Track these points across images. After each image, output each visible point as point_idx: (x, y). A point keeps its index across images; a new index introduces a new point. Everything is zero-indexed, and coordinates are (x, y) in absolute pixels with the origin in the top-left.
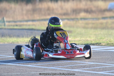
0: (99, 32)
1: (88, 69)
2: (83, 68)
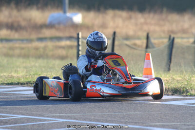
0: (33, 64)
1: (12, 127)
2: (4, 125)
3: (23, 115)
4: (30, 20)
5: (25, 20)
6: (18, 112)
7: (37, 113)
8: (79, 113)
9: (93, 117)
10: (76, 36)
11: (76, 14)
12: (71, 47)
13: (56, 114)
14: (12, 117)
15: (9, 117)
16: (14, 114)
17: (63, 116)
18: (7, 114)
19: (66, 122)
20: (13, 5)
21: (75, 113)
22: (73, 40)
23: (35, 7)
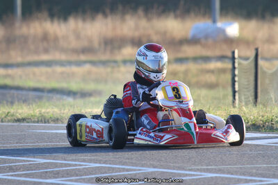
3: (154, 167)
4: (165, 33)
5: (157, 33)
6: (148, 163)
7: (175, 164)
8: (236, 164)
9: (254, 171)
10: (230, 54)
11: (231, 24)
12: (223, 71)
13: (202, 165)
14: (140, 170)
15: (135, 170)
16: (142, 166)
17: (213, 169)
18: (133, 166)
19: (216, 177)
20: (140, 12)
21: (230, 165)
22: (227, 60)
23: (172, 15)
